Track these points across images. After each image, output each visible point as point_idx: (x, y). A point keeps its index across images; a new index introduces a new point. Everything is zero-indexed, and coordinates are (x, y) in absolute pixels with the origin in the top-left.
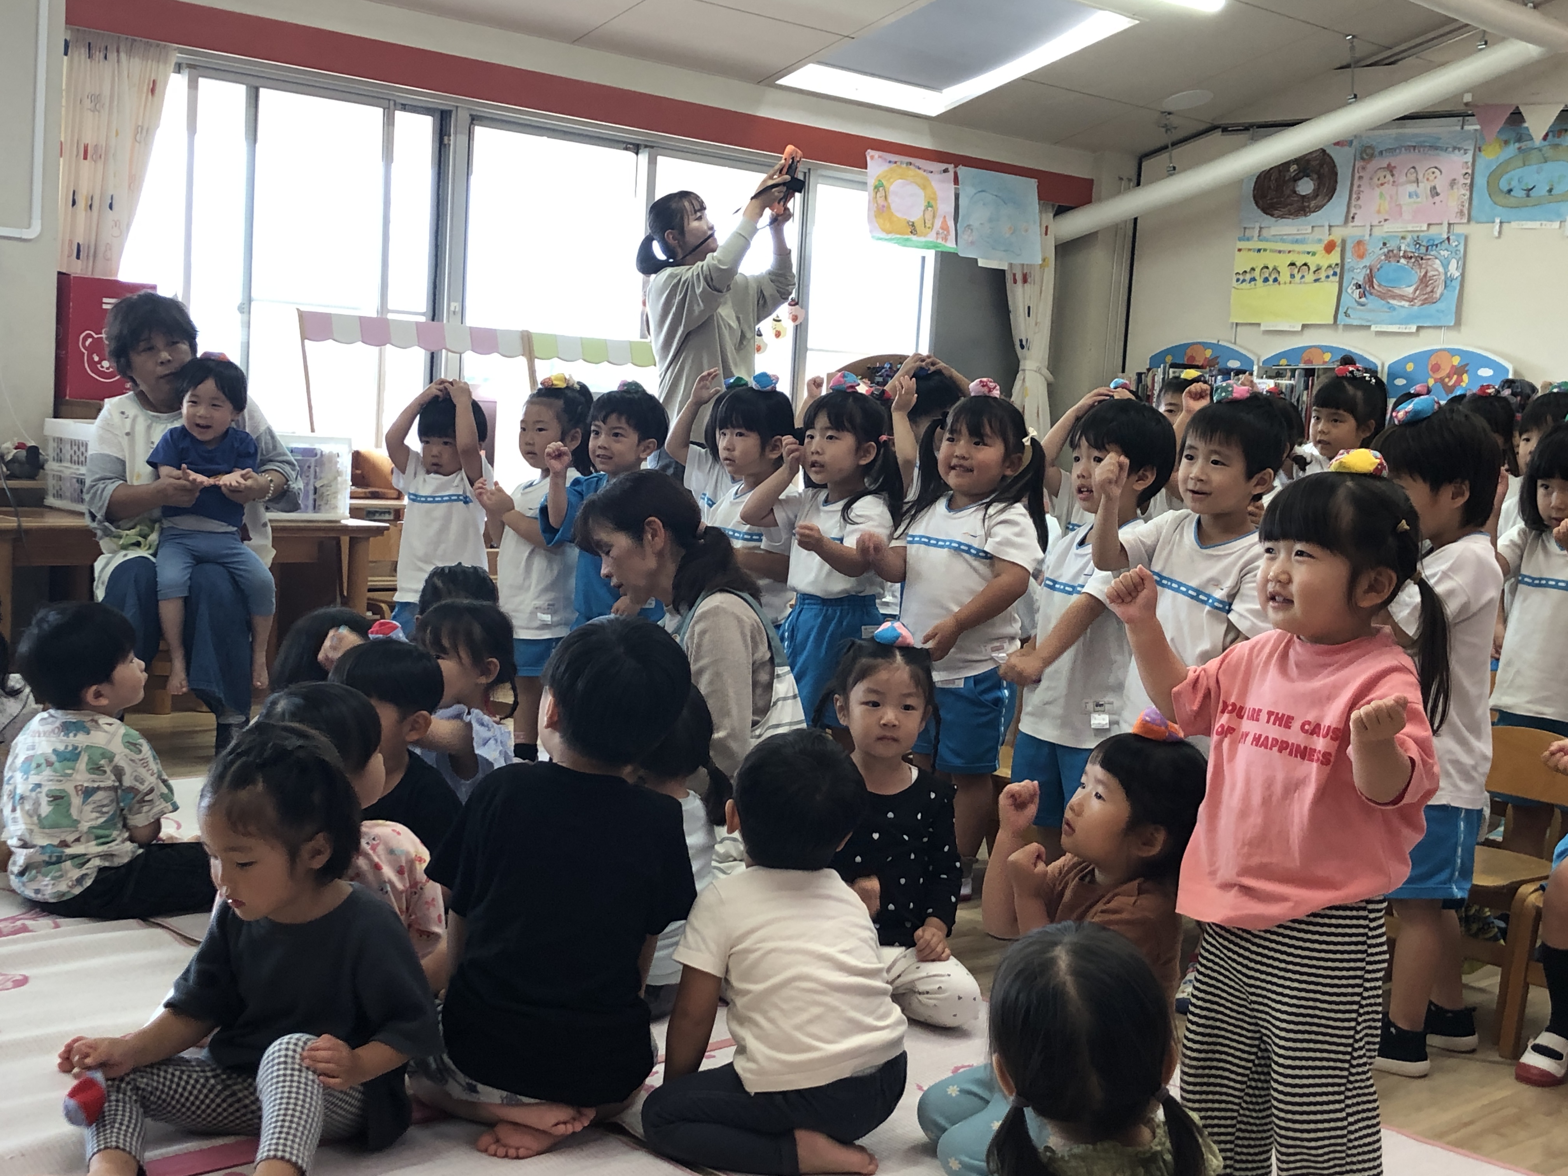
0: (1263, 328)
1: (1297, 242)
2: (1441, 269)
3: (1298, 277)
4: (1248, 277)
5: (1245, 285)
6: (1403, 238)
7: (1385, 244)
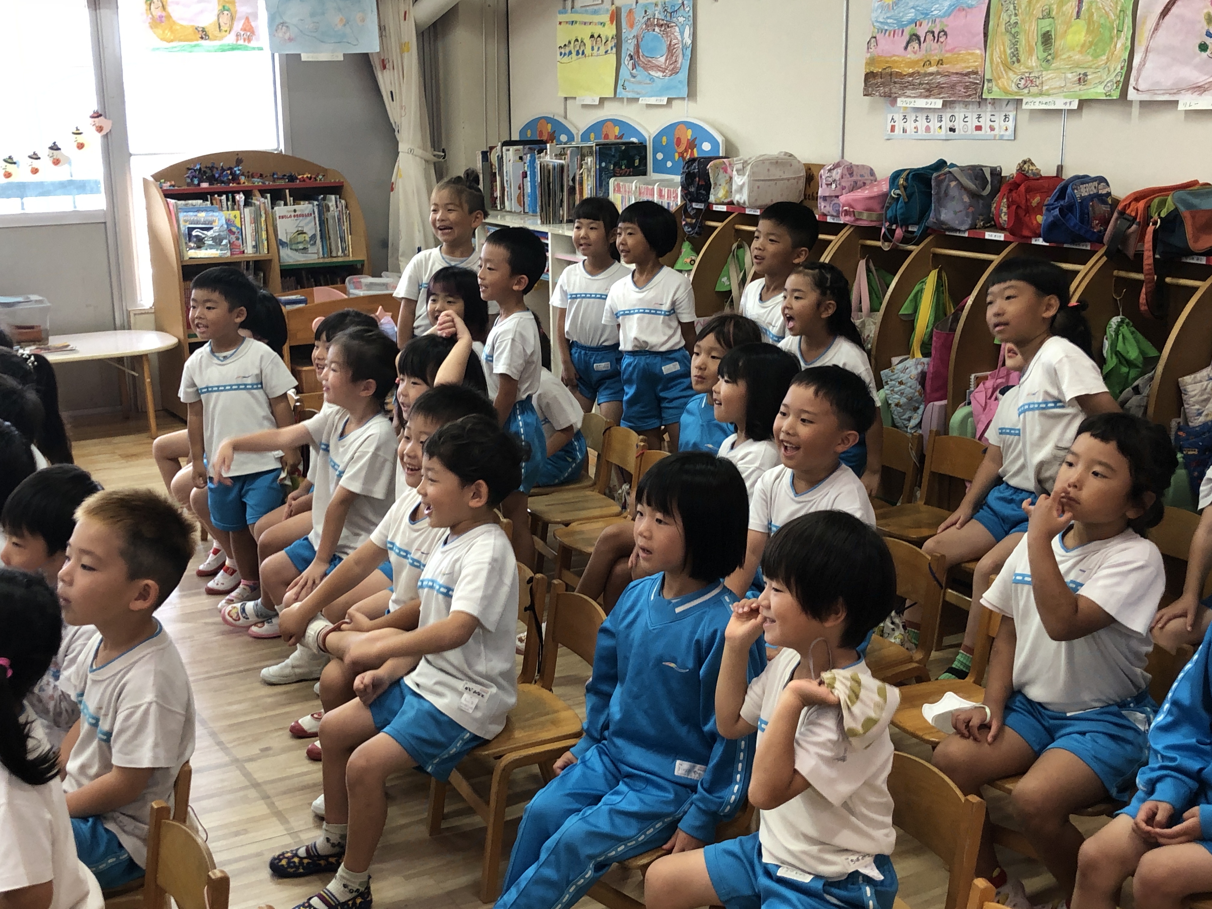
0: (578, 102)
1: (595, 12)
2: (679, 38)
3: (596, 48)
4: (567, 50)
5: (566, 59)
6: (656, 5)
7: (646, 12)
